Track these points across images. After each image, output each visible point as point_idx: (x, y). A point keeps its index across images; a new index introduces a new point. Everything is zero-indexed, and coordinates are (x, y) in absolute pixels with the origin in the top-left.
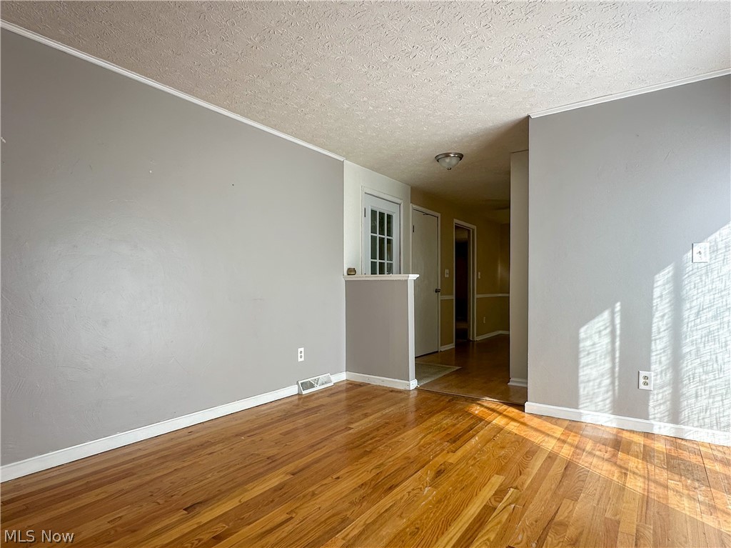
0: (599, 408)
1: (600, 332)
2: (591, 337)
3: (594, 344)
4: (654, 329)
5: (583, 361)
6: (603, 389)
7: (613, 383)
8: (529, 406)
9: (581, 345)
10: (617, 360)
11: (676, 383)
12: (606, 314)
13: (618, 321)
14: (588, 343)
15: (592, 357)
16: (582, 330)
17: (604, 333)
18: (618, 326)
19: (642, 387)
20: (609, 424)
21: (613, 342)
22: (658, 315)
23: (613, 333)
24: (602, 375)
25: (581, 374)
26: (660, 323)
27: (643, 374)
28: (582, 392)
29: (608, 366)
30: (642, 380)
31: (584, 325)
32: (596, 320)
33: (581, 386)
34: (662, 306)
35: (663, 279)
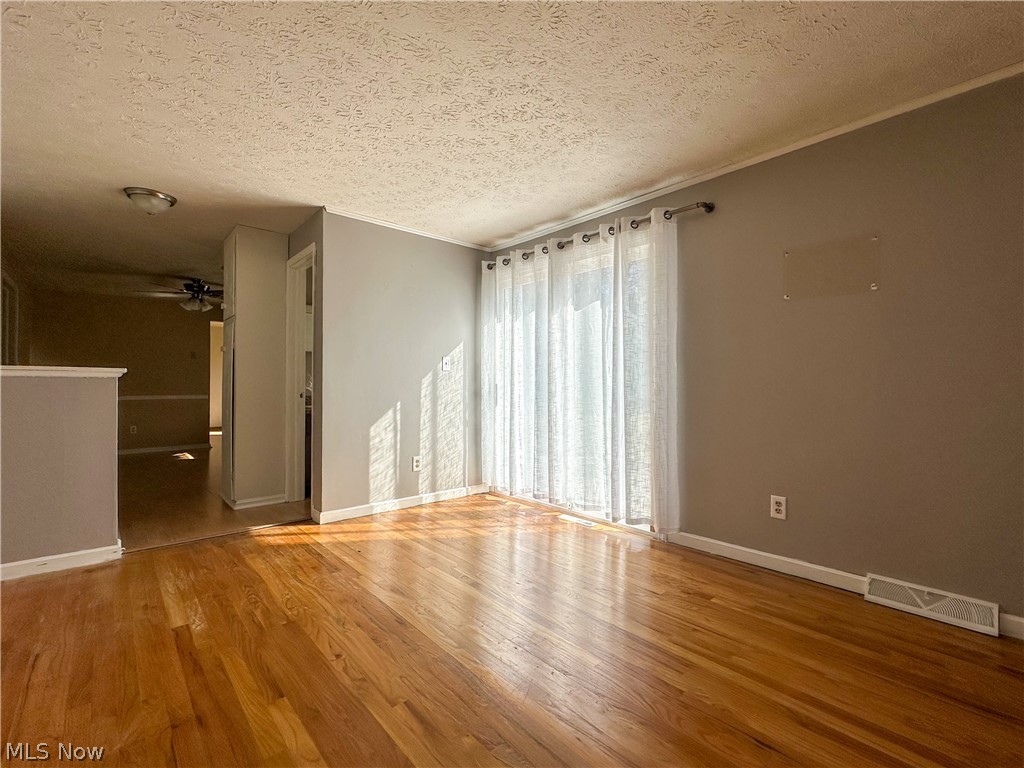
0: (386, 496)
1: (386, 429)
2: (379, 434)
3: (381, 441)
4: (422, 422)
5: (372, 458)
6: (388, 480)
7: (395, 472)
8: (325, 517)
9: (371, 443)
10: (398, 452)
11: (434, 462)
12: (390, 413)
13: (398, 418)
14: (378, 440)
15: (379, 454)
16: (372, 429)
17: (389, 429)
18: (399, 422)
19: (415, 469)
20: (394, 509)
21: (395, 436)
22: (424, 410)
23: (395, 427)
24: (388, 467)
25: (371, 470)
26: (425, 417)
27: (416, 458)
28: (372, 487)
29: (392, 457)
30: (415, 464)
31: (372, 425)
32: (383, 419)
33: (371, 481)
34: (426, 403)
35: (426, 381)
